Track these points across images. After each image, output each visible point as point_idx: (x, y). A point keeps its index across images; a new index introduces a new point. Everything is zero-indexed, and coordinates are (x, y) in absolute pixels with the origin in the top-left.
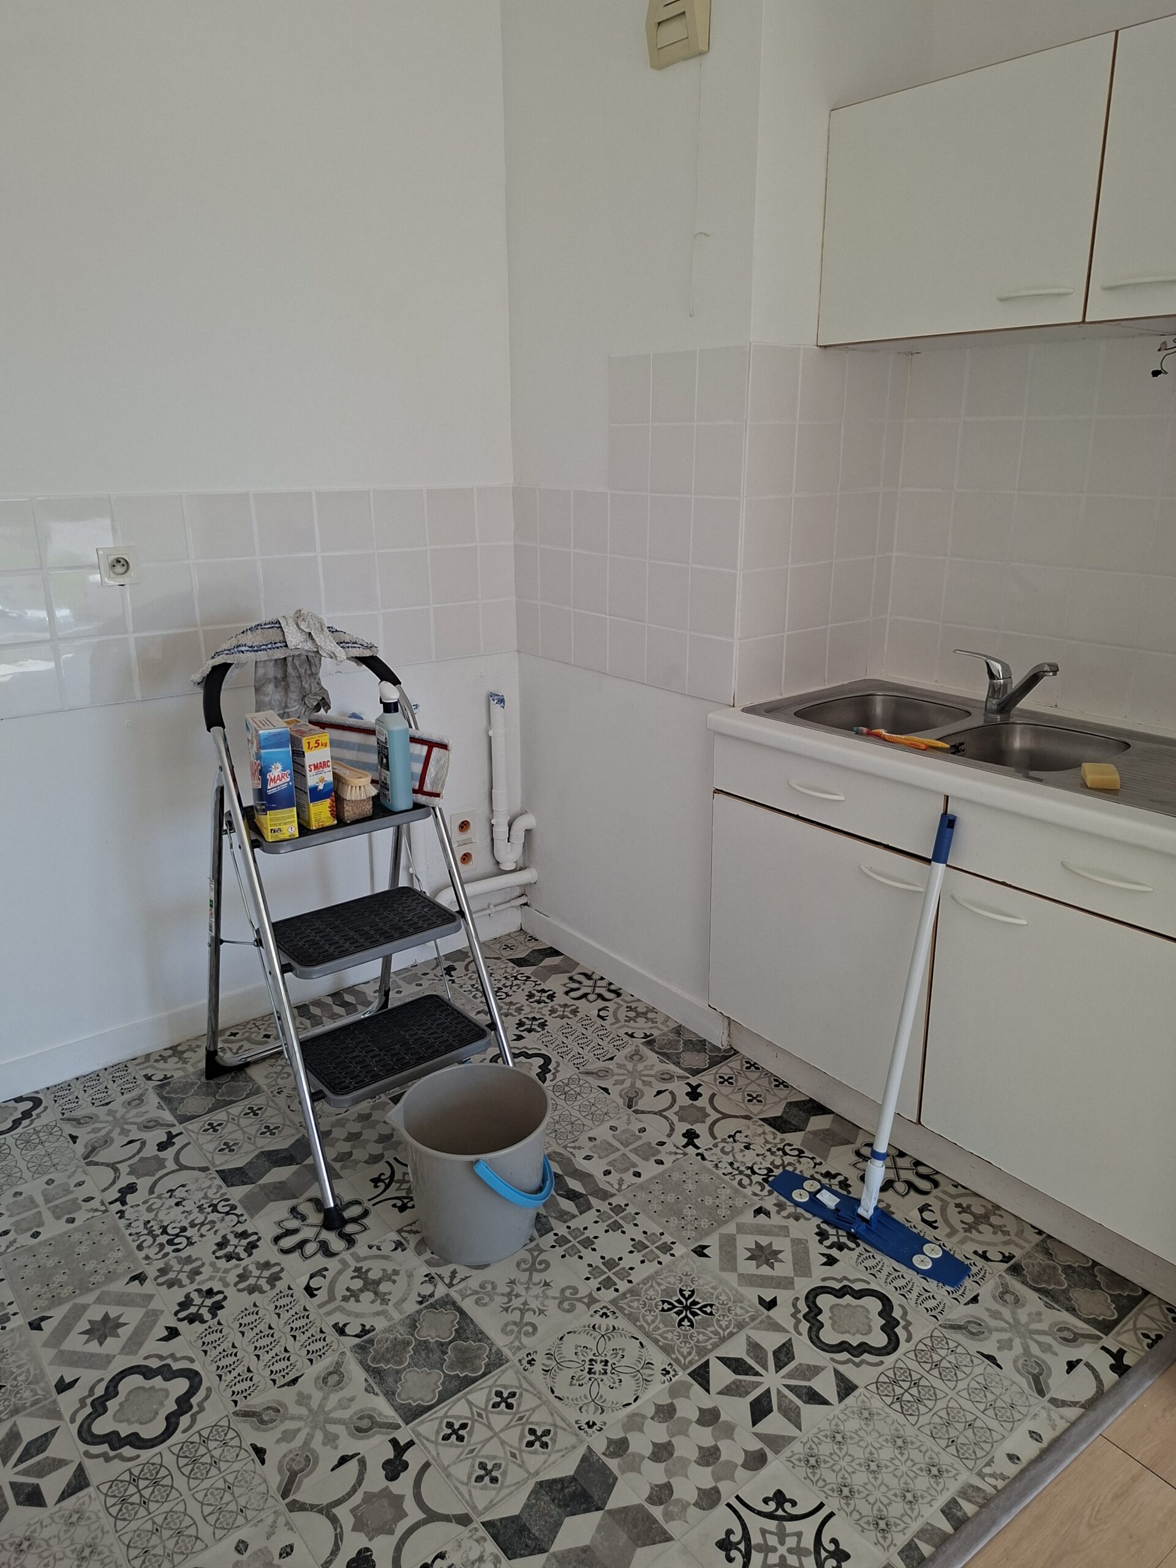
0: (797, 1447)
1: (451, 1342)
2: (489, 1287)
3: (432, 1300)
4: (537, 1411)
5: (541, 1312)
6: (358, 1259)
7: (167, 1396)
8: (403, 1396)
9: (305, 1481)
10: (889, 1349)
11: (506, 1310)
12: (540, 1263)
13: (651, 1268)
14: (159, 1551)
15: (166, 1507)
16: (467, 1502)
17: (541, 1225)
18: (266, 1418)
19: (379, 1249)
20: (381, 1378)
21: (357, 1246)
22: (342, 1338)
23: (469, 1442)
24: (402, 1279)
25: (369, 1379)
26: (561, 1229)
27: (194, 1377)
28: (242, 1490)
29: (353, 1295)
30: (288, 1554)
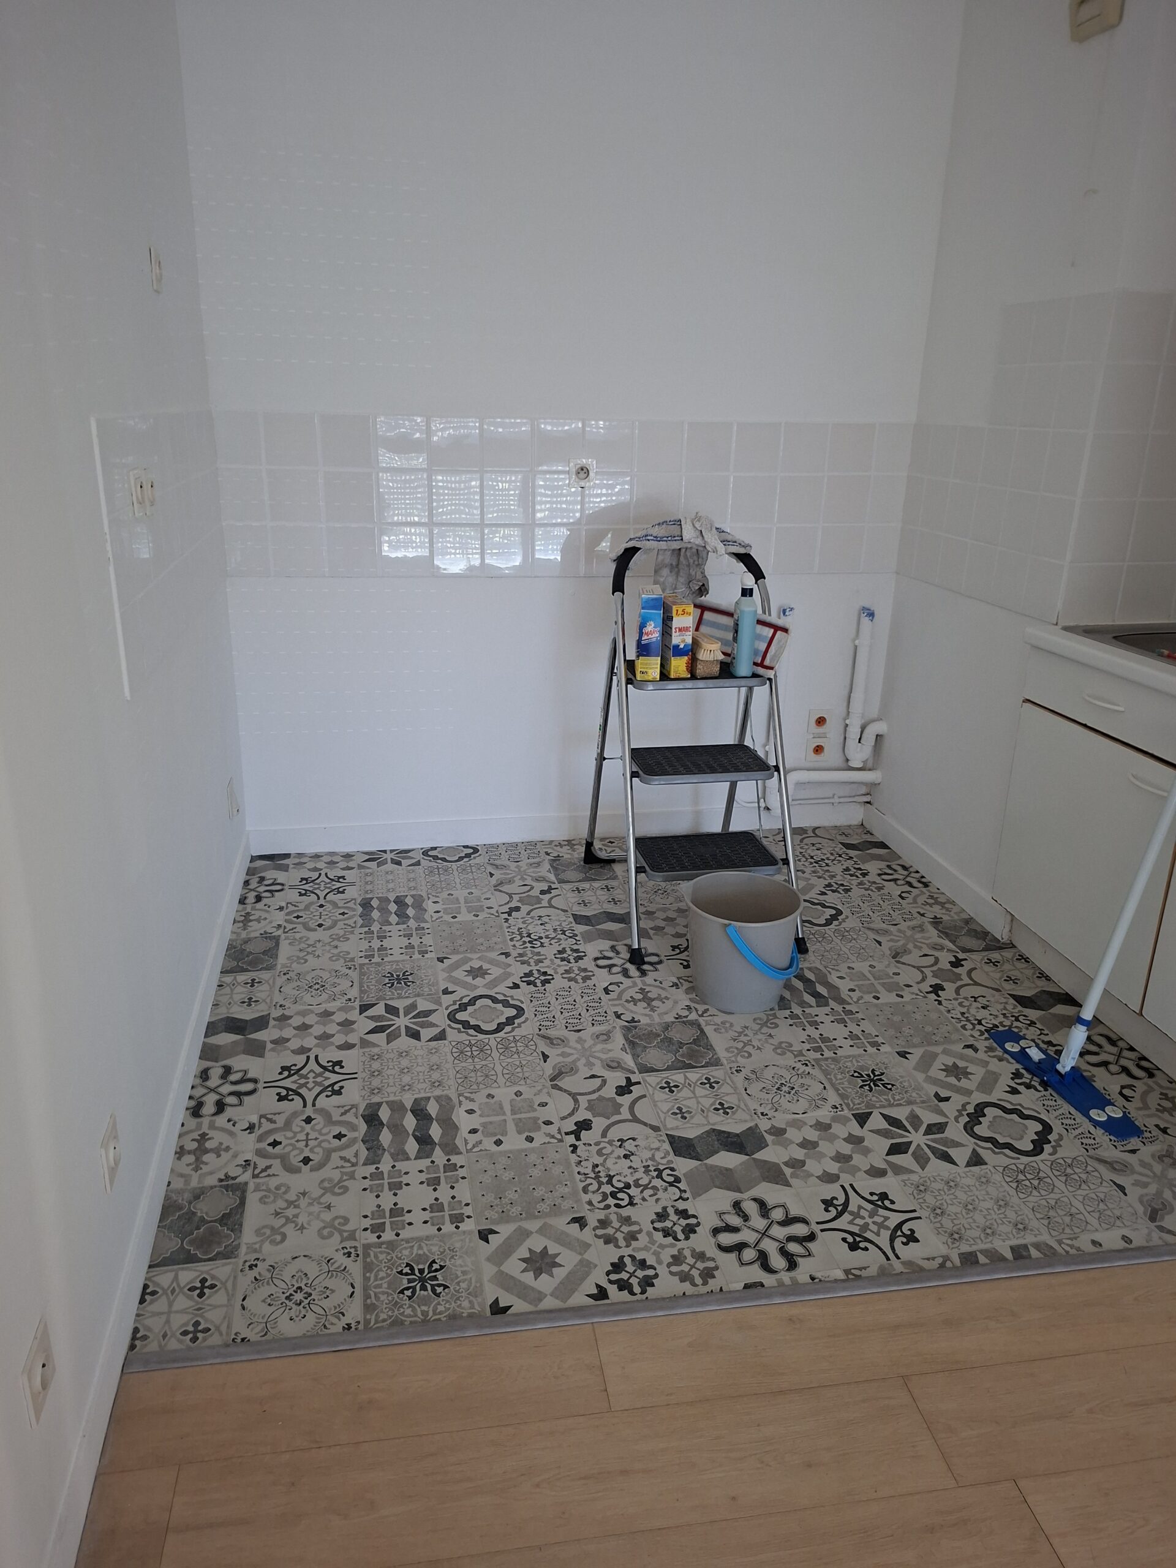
0: (915, 1178)
1: (687, 1044)
2: (728, 1025)
3: (685, 1019)
4: (729, 1096)
5: (759, 1048)
6: (644, 983)
7: (502, 1014)
8: (643, 1059)
9: (567, 1078)
10: (1031, 1153)
11: (735, 1040)
12: (771, 1024)
13: (856, 1051)
14: (473, 1080)
15: (484, 1063)
16: (661, 1122)
17: (783, 1003)
18: (555, 1042)
19: (661, 983)
20: (634, 1046)
21: (647, 977)
22: (618, 1020)
23: (676, 1095)
24: (669, 1004)
25: (626, 1044)
26: (797, 1010)
27: (520, 1011)
28: (528, 1070)
29: (634, 1001)
30: (543, 1106)
